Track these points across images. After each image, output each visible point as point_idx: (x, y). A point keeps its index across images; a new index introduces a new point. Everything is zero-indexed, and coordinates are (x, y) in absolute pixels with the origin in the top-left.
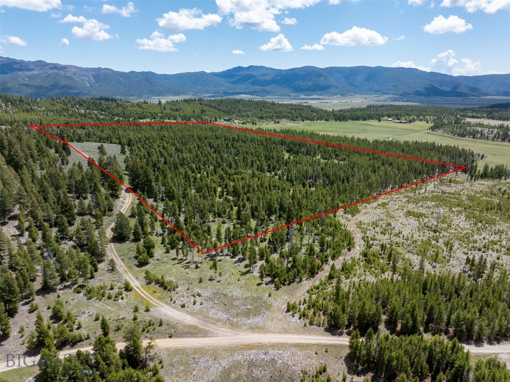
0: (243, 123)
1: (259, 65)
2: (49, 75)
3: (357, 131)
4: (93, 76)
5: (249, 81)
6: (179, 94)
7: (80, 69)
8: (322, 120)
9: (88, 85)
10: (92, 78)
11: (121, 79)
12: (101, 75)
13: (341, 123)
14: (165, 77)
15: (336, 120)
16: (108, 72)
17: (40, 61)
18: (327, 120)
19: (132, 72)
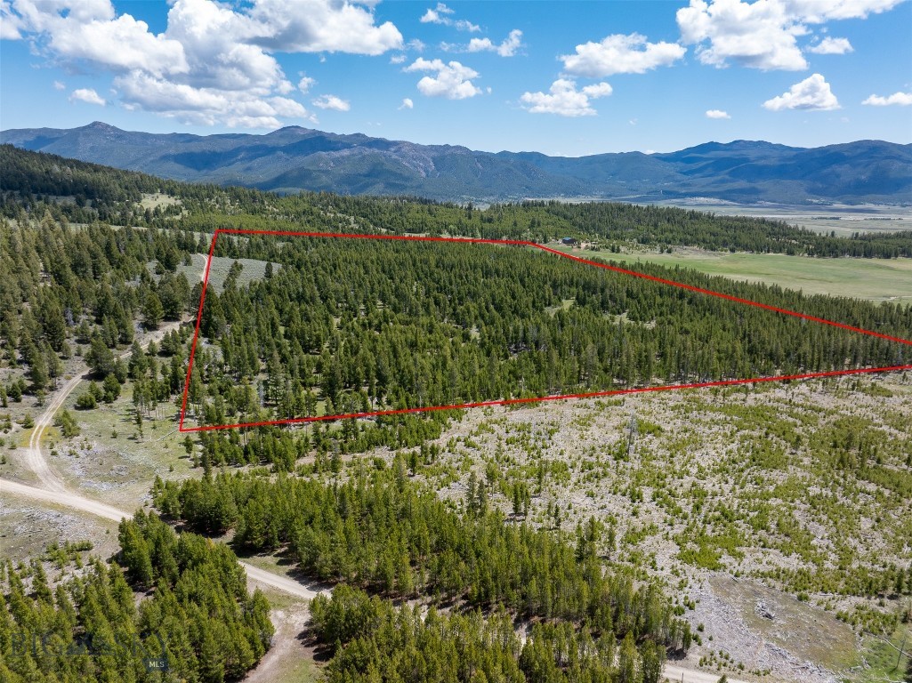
0: (593, 249)
1: (755, 139)
2: (364, 157)
3: (831, 278)
4: (434, 159)
5: (727, 171)
6: (575, 194)
7: (416, 147)
8: (781, 251)
9: (424, 174)
10: (432, 164)
11: (479, 165)
12: (447, 158)
13: (821, 260)
14: (561, 161)
15: (811, 254)
16: (459, 152)
17: (358, 135)
18: (791, 253)
19: (504, 154)
